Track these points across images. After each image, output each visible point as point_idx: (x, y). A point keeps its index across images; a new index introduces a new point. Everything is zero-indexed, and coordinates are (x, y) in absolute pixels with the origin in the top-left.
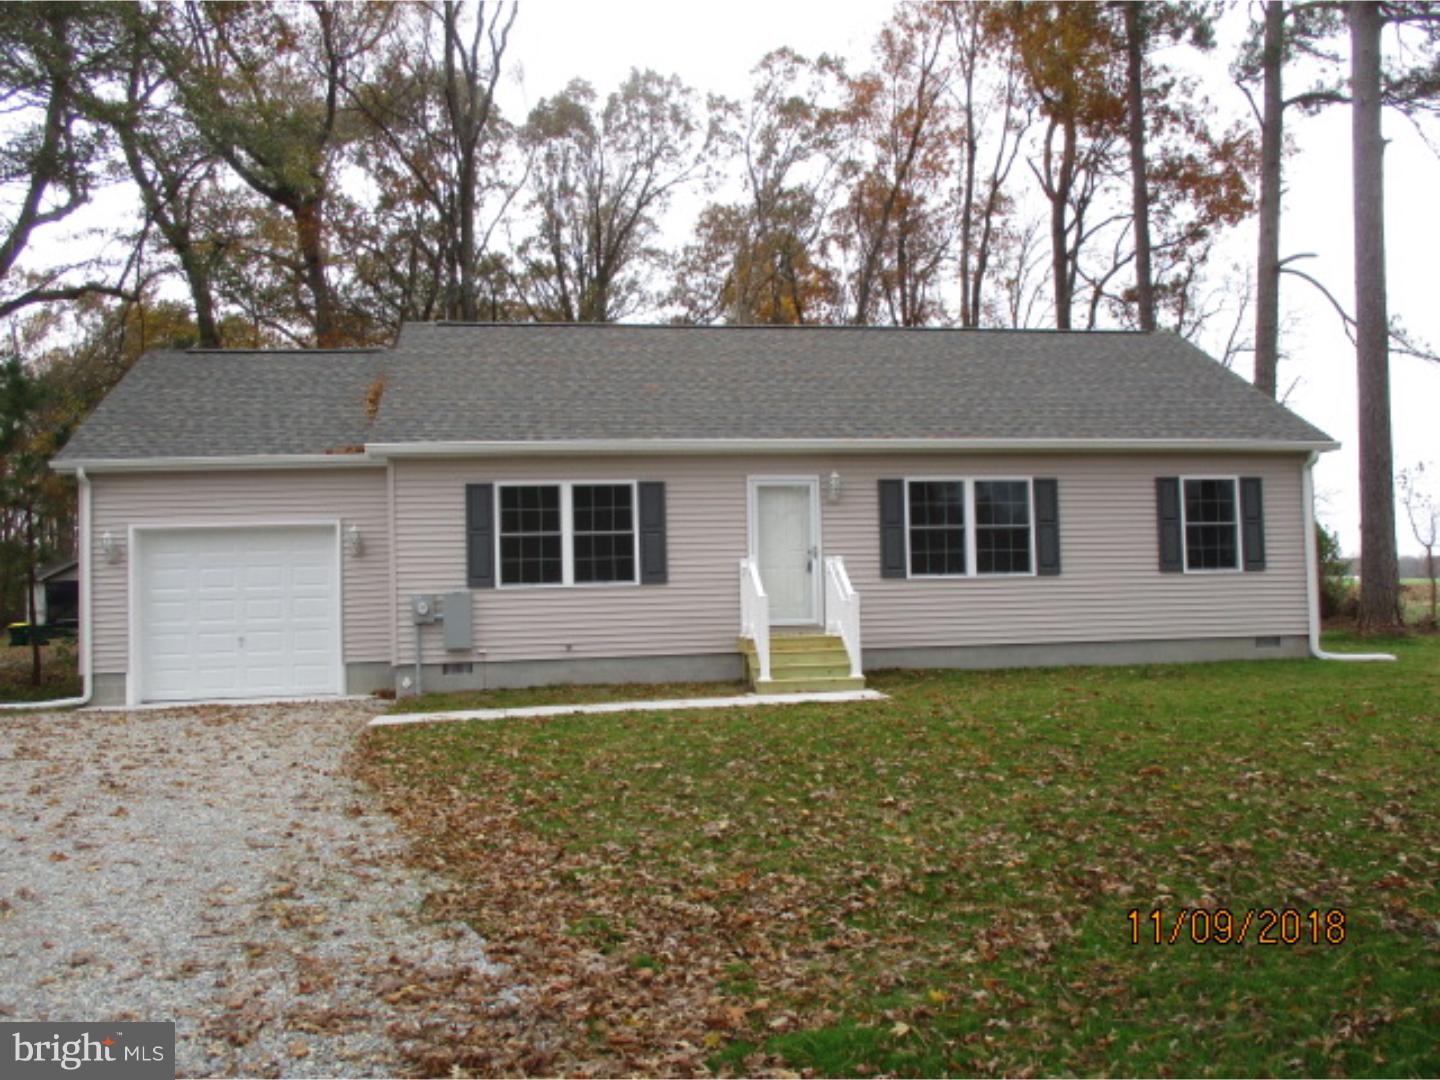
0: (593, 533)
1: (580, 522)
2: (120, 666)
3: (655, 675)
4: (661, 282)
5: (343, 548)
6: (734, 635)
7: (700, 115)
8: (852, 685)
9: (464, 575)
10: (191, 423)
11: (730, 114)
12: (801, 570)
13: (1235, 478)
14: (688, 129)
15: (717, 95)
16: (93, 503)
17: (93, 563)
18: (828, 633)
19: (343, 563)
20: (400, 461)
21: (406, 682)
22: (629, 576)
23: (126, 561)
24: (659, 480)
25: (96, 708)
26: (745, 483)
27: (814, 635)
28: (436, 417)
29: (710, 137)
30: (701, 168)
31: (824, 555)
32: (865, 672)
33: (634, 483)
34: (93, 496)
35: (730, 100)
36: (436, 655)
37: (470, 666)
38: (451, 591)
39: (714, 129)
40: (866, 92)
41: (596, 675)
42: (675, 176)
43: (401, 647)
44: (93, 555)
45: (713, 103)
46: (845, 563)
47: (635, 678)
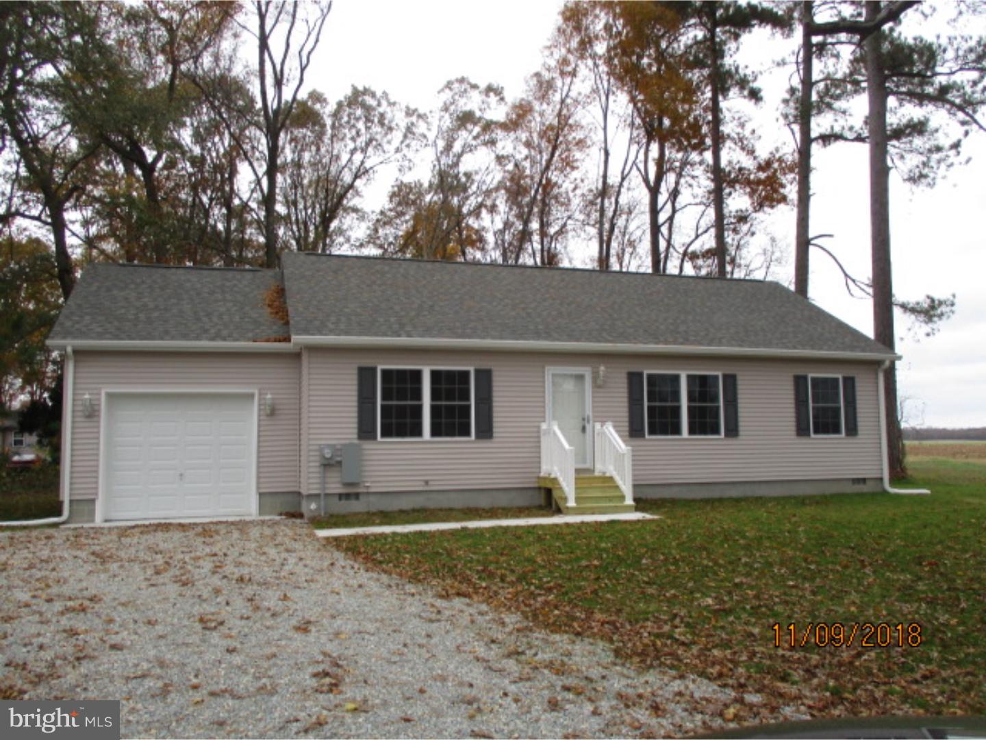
0: (444, 403)
1: (435, 395)
2: (92, 494)
3: (484, 502)
4: (359, 231)
5: (260, 410)
6: (536, 475)
7: (401, 120)
8: (627, 509)
9: (356, 431)
10: (142, 316)
11: (420, 121)
12: (579, 431)
13: (840, 376)
14: (390, 129)
15: (412, 107)
16: (75, 372)
17: (73, 417)
18: (597, 474)
19: (259, 420)
20: (315, 350)
21: (313, 506)
22: (467, 433)
23: (99, 416)
24: (488, 367)
25: (72, 526)
26: (544, 372)
27: (588, 475)
28: (333, 319)
29: (405, 136)
30: (399, 156)
31: (594, 421)
32: (635, 500)
33: (472, 369)
34: (75, 367)
35: (421, 111)
36: (335, 487)
37: (357, 496)
38: (347, 442)
39: (409, 130)
40: (522, 113)
41: (444, 502)
42: (381, 159)
43: (310, 482)
44: (74, 411)
45: (409, 112)
46: (615, 427)
47: (472, 504)
